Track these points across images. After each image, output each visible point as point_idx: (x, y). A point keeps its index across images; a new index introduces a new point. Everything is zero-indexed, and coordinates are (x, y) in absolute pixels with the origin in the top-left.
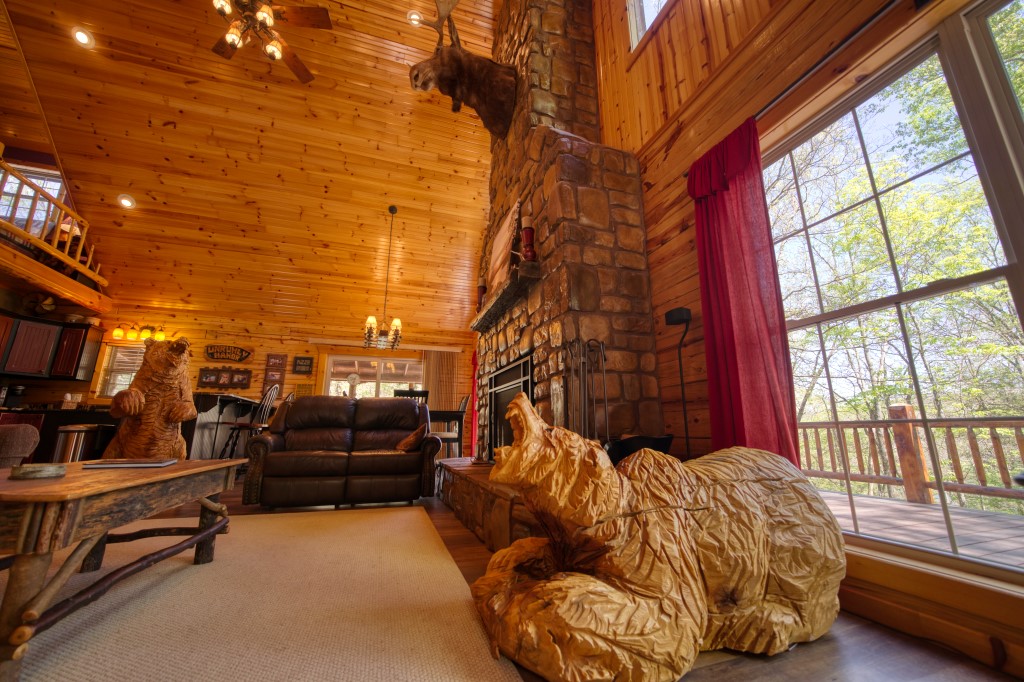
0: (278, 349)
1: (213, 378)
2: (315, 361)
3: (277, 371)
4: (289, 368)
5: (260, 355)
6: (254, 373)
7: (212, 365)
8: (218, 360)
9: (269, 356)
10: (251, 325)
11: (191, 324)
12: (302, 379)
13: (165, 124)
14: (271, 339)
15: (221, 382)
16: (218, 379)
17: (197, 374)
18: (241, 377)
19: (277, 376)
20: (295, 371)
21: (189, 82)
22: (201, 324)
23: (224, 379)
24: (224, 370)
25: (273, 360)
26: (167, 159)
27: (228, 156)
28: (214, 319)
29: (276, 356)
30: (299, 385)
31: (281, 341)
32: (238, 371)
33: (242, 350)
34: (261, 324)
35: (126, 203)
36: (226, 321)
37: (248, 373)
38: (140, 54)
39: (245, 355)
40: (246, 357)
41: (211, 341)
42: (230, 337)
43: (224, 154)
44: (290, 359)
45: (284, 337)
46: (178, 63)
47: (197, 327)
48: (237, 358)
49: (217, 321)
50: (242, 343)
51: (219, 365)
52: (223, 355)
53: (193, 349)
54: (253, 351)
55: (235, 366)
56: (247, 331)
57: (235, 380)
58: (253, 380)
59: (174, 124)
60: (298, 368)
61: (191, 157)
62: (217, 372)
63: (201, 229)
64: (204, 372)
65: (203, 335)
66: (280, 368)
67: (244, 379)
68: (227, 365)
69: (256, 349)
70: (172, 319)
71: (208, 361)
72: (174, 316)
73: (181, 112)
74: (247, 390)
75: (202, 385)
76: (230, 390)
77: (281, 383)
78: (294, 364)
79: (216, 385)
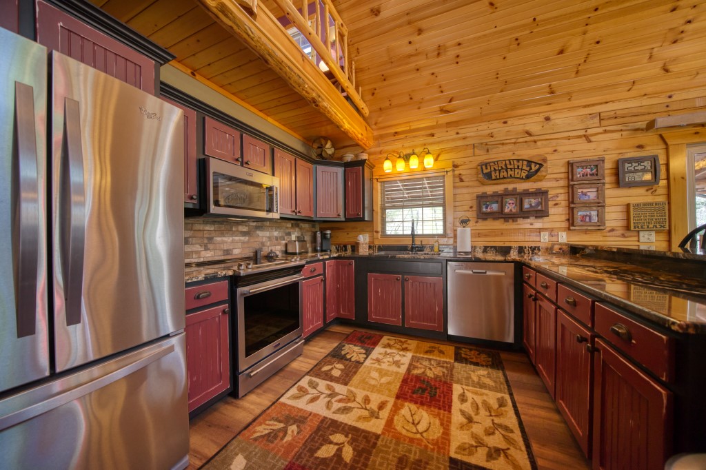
0: (583, 150)
1: (495, 207)
2: (662, 161)
3: (591, 184)
4: (608, 179)
6: (551, 193)
7: (490, 189)
9: (570, 165)
10: (534, 125)
11: (453, 140)
14: (569, 138)
15: (507, 210)
16: (502, 207)
17: (474, 203)
18: (533, 202)
19: (592, 195)
20: (618, 183)
22: (464, 138)
23: (510, 207)
24: (507, 194)
25: (579, 170)
28: (480, 128)
29: (584, 164)
30: (638, 205)
31: (588, 138)
32: (527, 194)
33: (529, 162)
34: (548, 119)
36: (496, 127)
37: (542, 193)
39: (534, 169)
40: (537, 171)
41: (483, 157)
42: (506, 148)
44: (608, 165)
45: (590, 132)
47: (460, 143)
48: (524, 175)
49: (484, 128)
50: (526, 152)
51: (499, 188)
52: (503, 174)
53: (461, 172)
54: (545, 160)
55: (522, 186)
56: (529, 134)
57: (526, 206)
58: (551, 204)
60: (628, 178)
62: (500, 198)
64: (482, 199)
65: (470, 152)
66: (595, 179)
67: (539, 204)
68: (510, 187)
69: (549, 157)
70: (431, 140)
71: (483, 184)
72: (433, 135)
74: (546, 219)
75: (483, 216)
76: (520, 221)
77: (600, 205)
78: (617, 172)
79: (501, 215)
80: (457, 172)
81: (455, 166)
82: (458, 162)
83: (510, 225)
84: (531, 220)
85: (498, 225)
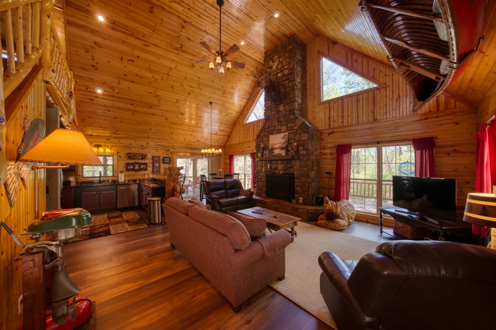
0: (156, 154)
1: (132, 167)
2: (171, 158)
3: (157, 163)
4: (161, 161)
5: (149, 156)
6: (148, 164)
7: (130, 161)
8: (133, 159)
9: (153, 157)
10: (144, 143)
11: (118, 143)
12: (167, 166)
13: (129, 61)
14: (153, 149)
15: (136, 168)
16: (134, 167)
17: (125, 165)
18: (143, 166)
19: (158, 165)
20: (164, 163)
21: (146, 46)
22: (122, 143)
23: (137, 167)
24: (136, 163)
26: (125, 75)
27: (153, 77)
28: (127, 141)
29: (156, 157)
32: (142, 164)
33: (142, 155)
34: (148, 143)
35: (99, 91)
36: (133, 142)
37: (146, 164)
38: (127, 30)
39: (144, 157)
41: (128, 151)
42: (136, 149)
43: (152, 76)
44: (161, 158)
45: (158, 149)
46: (143, 37)
47: (120, 145)
48: (141, 158)
49: (129, 142)
50: (141, 152)
51: (133, 161)
52: (135, 157)
53: (121, 155)
54: (147, 155)
55: (140, 161)
56: (143, 146)
57: (141, 167)
58: (148, 167)
59: (133, 61)
60: (165, 161)
61: (137, 75)
62: (134, 164)
63: (132, 105)
64: (127, 164)
65: (124, 148)
66: (158, 161)
67: (145, 167)
68: (137, 161)
69: (148, 154)
71: (128, 159)
72: (109, 140)
73: (138, 57)
74: (147, 171)
75: (128, 170)
76: (140, 172)
77: (159, 167)
78: (163, 160)
79: (134, 170)
80: (119, 155)
81: (118, 152)
82: (119, 151)
83: (137, 173)
84: (143, 171)
85: (133, 173)
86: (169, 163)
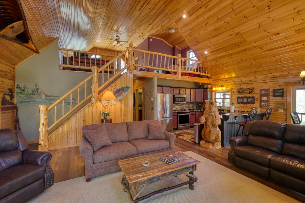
0: (265, 86)
1: (241, 100)
2: (285, 90)
4: (271, 94)
5: (257, 91)
6: (256, 97)
7: (240, 96)
8: (242, 93)
9: (261, 90)
10: (252, 78)
11: (232, 82)
12: (278, 99)
13: (206, 25)
14: (261, 83)
15: (244, 101)
16: (243, 100)
17: (236, 99)
18: (251, 99)
19: (266, 98)
20: (274, 96)
22: (235, 82)
24: (245, 97)
25: (263, 92)
26: (210, 35)
27: (225, 22)
28: (239, 79)
29: (264, 90)
30: (278, 102)
31: (266, 83)
32: (250, 97)
33: (250, 89)
34: (256, 77)
35: (206, 53)
36: (243, 79)
37: (253, 97)
38: (194, 10)
39: (251, 91)
40: (252, 91)
41: (239, 87)
42: (245, 85)
43: (223, 22)
44: (271, 90)
45: (267, 81)
46: (202, 3)
47: (234, 83)
48: (249, 92)
49: (240, 79)
50: (249, 86)
51: (243, 95)
52: (243, 92)
53: (234, 91)
55: (248, 95)
56: (251, 81)
57: (249, 100)
58: (256, 100)
59: (207, 23)
60: (276, 94)
61: (215, 30)
62: (242, 98)
63: (225, 51)
64: (238, 98)
65: (236, 85)
66: (267, 95)
67: (252, 100)
68: (246, 95)
69: (255, 88)
70: (227, 82)
71: (239, 94)
72: (227, 80)
73: (208, 18)
74: (254, 104)
75: (238, 103)
76: (248, 104)
77: (268, 101)
78: (274, 92)
79: (242, 103)
80: (233, 91)
81: (232, 89)
82: (233, 88)
83: (245, 106)
84: (251, 104)
85: (242, 105)
86: (282, 95)
